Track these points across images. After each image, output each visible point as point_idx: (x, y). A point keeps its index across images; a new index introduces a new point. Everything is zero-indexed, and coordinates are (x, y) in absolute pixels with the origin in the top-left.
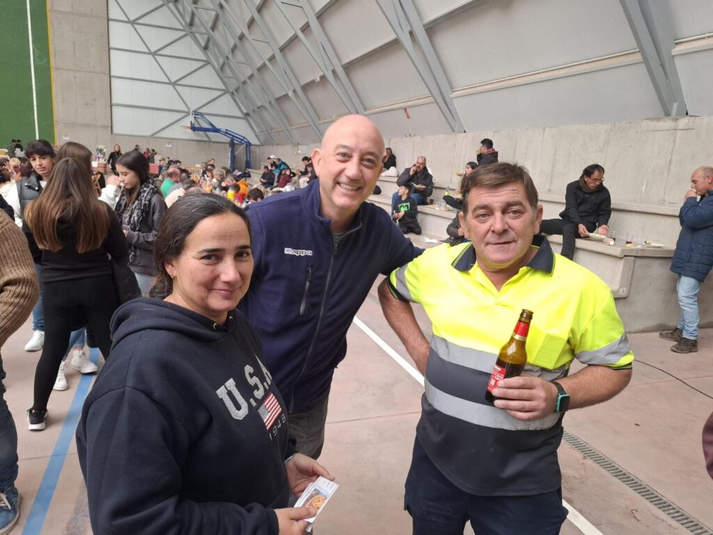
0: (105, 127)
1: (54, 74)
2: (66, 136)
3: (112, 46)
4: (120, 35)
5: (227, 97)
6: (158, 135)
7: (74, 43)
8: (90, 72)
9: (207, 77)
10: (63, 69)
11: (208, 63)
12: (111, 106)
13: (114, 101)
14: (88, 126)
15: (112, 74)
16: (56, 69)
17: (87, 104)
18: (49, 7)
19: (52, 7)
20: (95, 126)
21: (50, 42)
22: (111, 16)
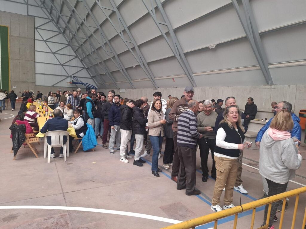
0: (32, 83)
1: (10, 61)
2: (14, 86)
3: (36, 50)
4: (40, 46)
5: (85, 70)
6: (54, 86)
7: (19, 49)
8: (26, 60)
9: (76, 62)
10: (14, 59)
11: (77, 57)
12: (35, 74)
13: (36, 72)
14: (24, 82)
15: (36, 61)
16: (12, 59)
17: (25, 73)
18: (9, 34)
19: (10, 34)
20: (28, 82)
21: (9, 48)
22: (36, 38)
